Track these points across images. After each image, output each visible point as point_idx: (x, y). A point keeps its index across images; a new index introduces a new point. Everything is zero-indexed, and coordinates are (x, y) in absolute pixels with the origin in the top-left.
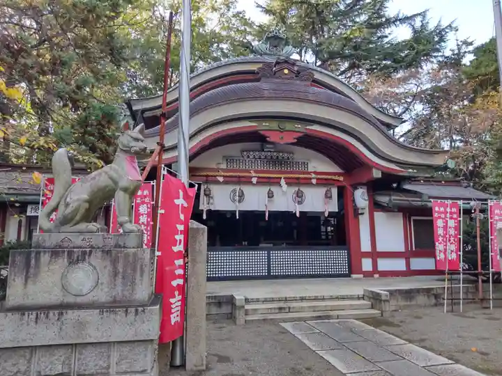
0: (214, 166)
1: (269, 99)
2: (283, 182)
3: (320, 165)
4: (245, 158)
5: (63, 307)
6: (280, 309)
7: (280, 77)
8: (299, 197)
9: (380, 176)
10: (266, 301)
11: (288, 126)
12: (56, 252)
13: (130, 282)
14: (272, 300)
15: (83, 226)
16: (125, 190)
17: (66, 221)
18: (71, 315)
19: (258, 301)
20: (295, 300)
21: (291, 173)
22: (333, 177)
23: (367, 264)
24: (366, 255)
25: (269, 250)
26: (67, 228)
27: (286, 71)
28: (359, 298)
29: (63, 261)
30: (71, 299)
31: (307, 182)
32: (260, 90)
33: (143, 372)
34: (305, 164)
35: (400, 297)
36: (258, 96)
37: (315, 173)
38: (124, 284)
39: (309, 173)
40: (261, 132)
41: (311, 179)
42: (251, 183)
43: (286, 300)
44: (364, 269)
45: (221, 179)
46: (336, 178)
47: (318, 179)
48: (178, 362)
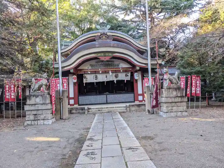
0: (87, 68)
1: (98, 47)
2: (110, 72)
3: (124, 65)
4: (97, 65)
5: (35, 104)
6: (99, 110)
7: (102, 39)
8: (116, 77)
9: (139, 69)
10: (96, 109)
11: (107, 54)
12: (33, 96)
13: (46, 100)
14: (98, 108)
15: (37, 92)
16: (44, 85)
17: (35, 91)
18: (36, 105)
19: (94, 109)
20: (105, 108)
21: (113, 69)
22: (128, 69)
23: (140, 98)
24: (140, 95)
25: (106, 95)
26: (35, 92)
27: (104, 37)
28: (124, 107)
29: (35, 97)
30: (36, 103)
31: (119, 72)
32: (95, 44)
33: (48, 114)
34: (118, 65)
35: (136, 107)
36: (95, 47)
37: (122, 68)
38: (45, 101)
39: (120, 68)
40: (98, 57)
41: (120, 70)
42: (99, 73)
43: (102, 108)
44: (139, 100)
45: (89, 72)
46: (129, 69)
47: (123, 70)
48: (62, 118)
